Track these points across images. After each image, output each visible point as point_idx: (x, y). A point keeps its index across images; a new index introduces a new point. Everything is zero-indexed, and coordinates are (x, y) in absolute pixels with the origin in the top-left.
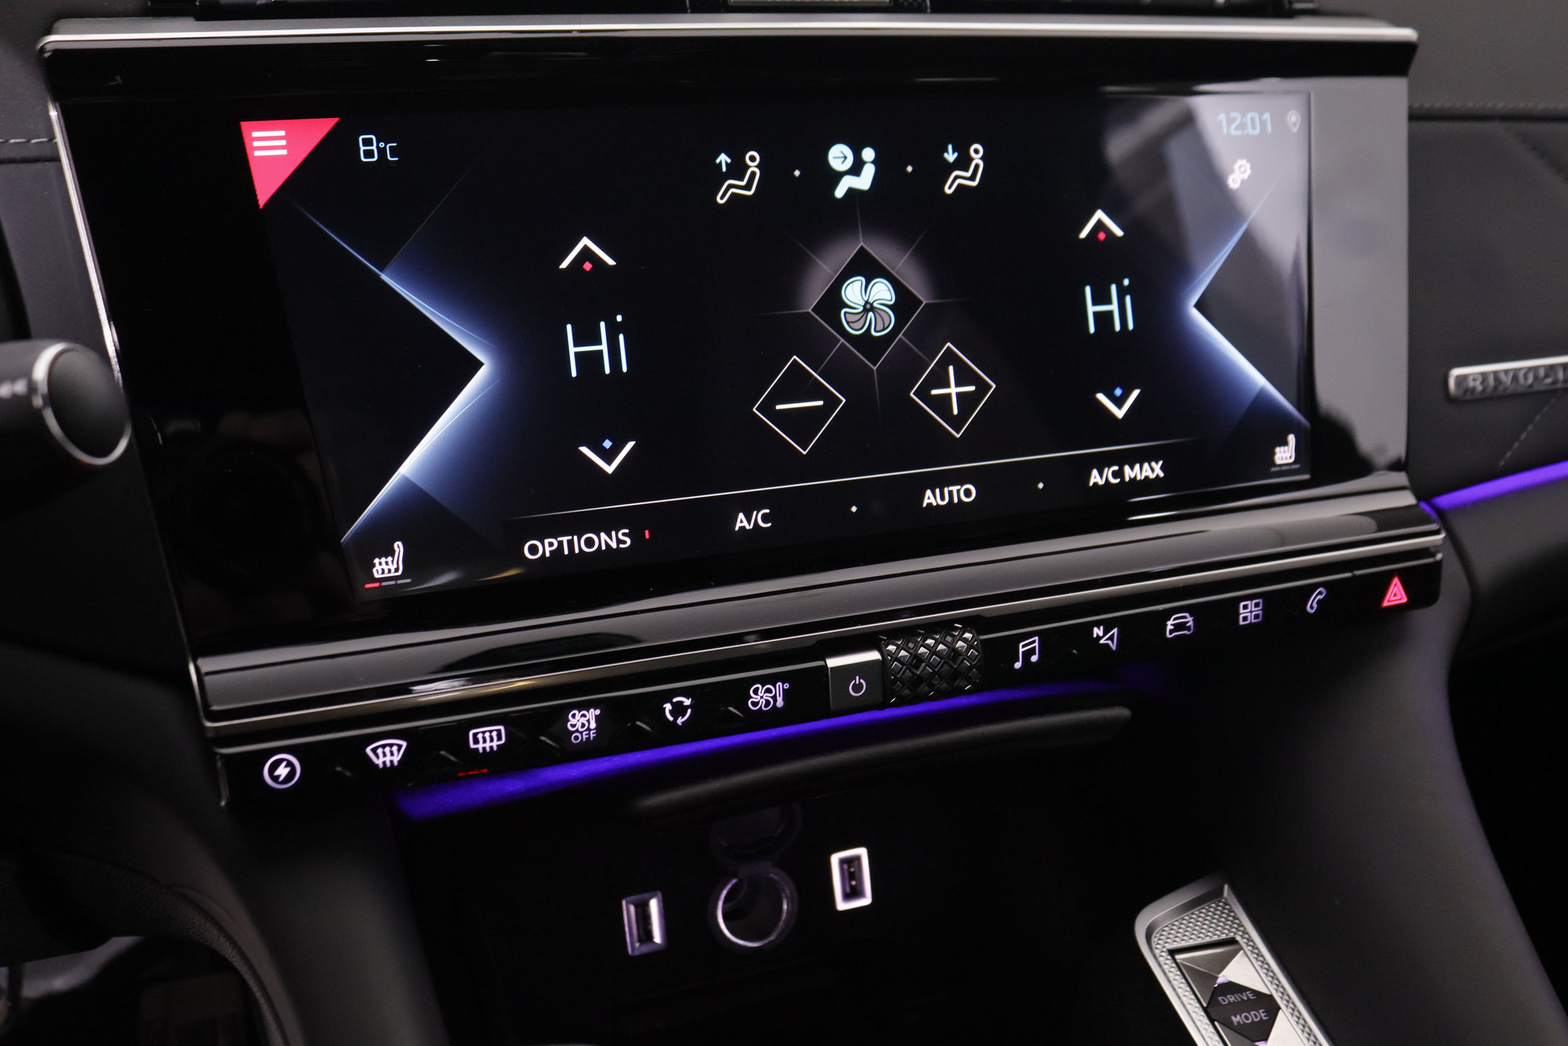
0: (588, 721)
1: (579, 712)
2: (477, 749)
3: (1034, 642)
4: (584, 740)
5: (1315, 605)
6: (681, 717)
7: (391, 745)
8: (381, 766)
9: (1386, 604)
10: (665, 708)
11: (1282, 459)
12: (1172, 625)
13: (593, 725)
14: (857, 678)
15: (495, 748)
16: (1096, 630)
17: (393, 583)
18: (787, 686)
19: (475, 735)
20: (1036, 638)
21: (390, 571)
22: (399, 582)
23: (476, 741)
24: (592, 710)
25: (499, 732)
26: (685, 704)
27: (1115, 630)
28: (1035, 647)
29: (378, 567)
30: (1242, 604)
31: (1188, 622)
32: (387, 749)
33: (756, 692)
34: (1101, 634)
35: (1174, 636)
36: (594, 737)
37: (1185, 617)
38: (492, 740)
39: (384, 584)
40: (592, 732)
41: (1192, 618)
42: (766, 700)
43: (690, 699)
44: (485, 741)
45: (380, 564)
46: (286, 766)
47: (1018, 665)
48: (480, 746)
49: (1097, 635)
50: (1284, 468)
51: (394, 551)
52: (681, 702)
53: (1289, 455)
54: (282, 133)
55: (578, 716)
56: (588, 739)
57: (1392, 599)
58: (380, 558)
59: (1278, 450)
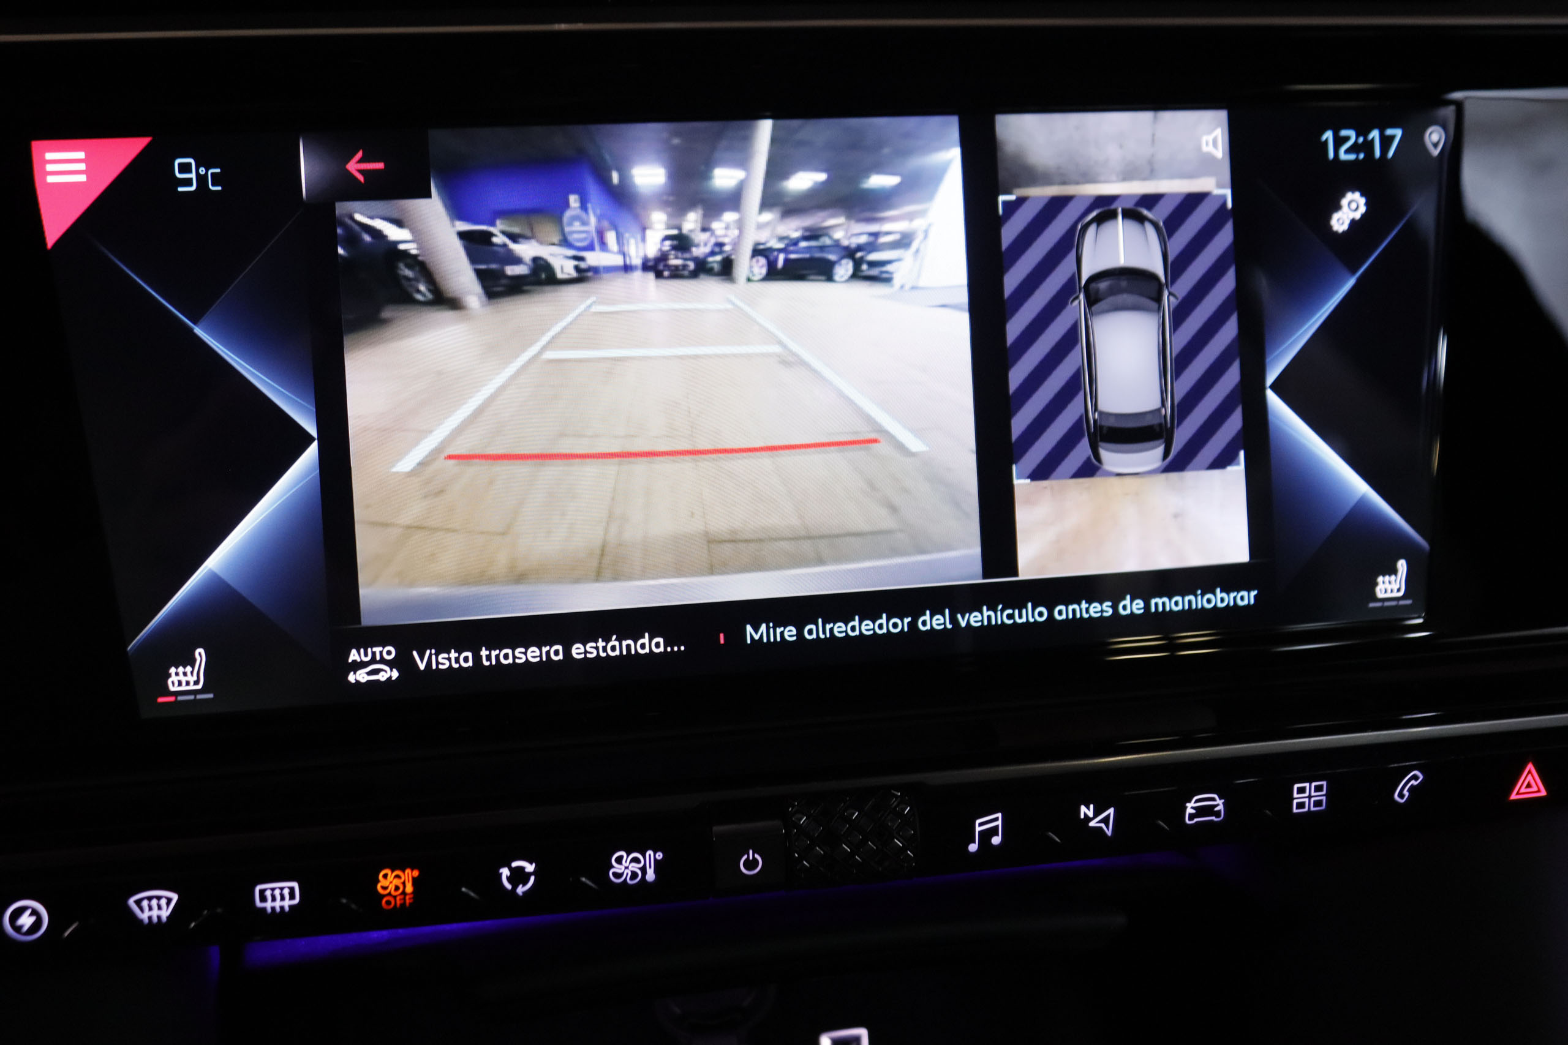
0: (404, 883)
1: (392, 872)
2: (264, 909)
3: (996, 819)
4: (398, 905)
5: (1406, 793)
6: (521, 886)
7: (159, 898)
8: (146, 921)
9: (1514, 796)
10: (501, 874)
11: (1386, 591)
12: (1192, 808)
13: (409, 889)
14: (751, 852)
15: (287, 909)
16: (1083, 809)
17: (191, 697)
18: (660, 856)
19: (262, 892)
20: (999, 815)
21: (188, 683)
22: (199, 697)
23: (263, 899)
24: (408, 871)
25: (292, 890)
26: (527, 870)
27: (1111, 811)
28: (998, 826)
29: (174, 678)
30: (1296, 786)
31: (1218, 805)
32: (154, 902)
33: (619, 860)
34: (1091, 814)
35: (1197, 822)
36: (410, 904)
37: (1213, 799)
38: (283, 898)
39: (180, 698)
40: (407, 897)
41: (1223, 801)
42: (632, 872)
43: (534, 865)
44: (274, 899)
45: (177, 674)
46: (31, 915)
47: (973, 847)
48: (268, 905)
49: (1085, 814)
50: (1387, 604)
51: (195, 660)
52: (522, 868)
53: (1396, 587)
54: (81, 155)
55: (390, 877)
56: (403, 905)
57: (1523, 790)
58: (177, 668)
59: (1380, 579)
